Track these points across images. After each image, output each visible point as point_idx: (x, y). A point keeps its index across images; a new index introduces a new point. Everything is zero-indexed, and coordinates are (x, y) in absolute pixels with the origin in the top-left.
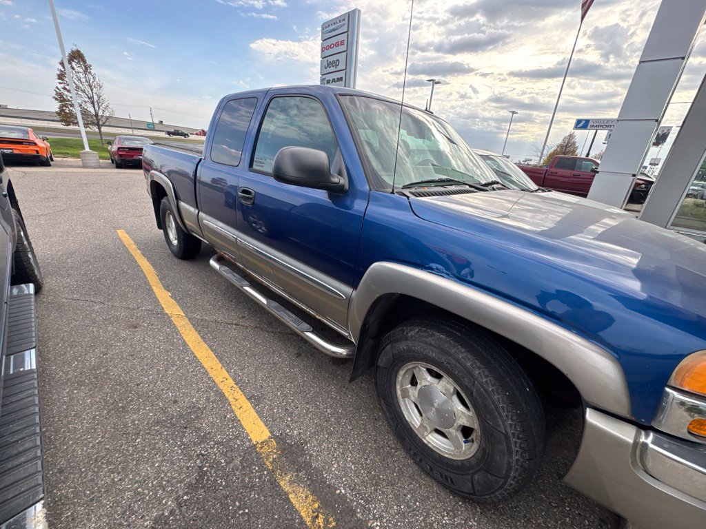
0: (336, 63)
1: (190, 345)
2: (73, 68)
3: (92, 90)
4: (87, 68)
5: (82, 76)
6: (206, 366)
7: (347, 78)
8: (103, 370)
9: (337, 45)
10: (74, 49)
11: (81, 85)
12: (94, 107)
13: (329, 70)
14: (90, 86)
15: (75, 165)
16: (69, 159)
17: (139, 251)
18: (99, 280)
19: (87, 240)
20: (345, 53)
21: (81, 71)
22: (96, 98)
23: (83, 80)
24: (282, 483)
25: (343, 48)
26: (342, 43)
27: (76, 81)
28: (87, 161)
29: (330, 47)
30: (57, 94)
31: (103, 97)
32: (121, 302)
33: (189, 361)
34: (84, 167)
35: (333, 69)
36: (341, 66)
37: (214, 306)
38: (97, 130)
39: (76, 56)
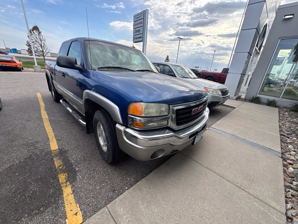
0: (139, 31)
1: (45, 126)
2: (34, 33)
3: (41, 42)
4: (40, 33)
5: (37, 36)
6: (47, 131)
7: (143, 37)
8: (12, 131)
9: (139, 23)
10: (35, 25)
11: (37, 40)
12: (42, 48)
13: (136, 34)
14: (41, 40)
15: (32, 71)
16: (30, 69)
17: (42, 100)
18: (23, 108)
19: (24, 96)
20: (142, 27)
21: (37, 34)
22: (43, 45)
23: (38, 38)
24: (54, 159)
25: (142, 25)
26: (141, 23)
27: (35, 38)
28: (36, 70)
29: (137, 24)
30: (28, 43)
31: (46, 45)
32: (28, 114)
33: (42, 130)
34: (35, 72)
35: (138, 33)
36: (141, 32)
37: (60, 116)
38: (43, 58)
39: (36, 28)
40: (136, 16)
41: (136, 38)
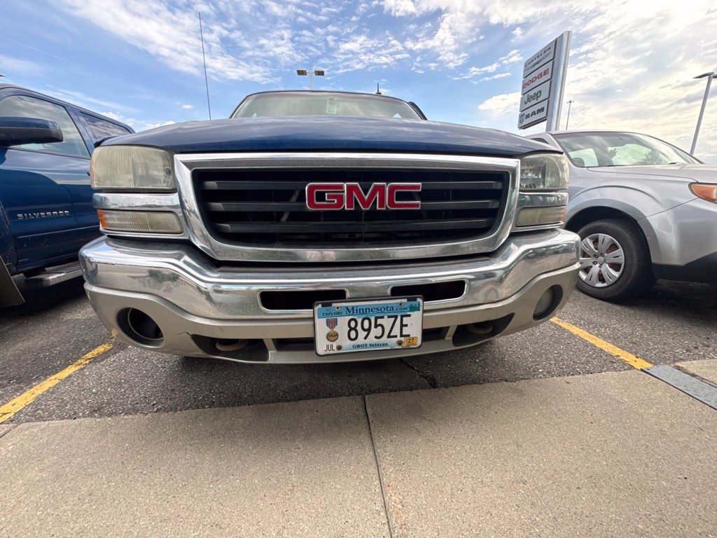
0: (537, 95)
7: (550, 106)
9: (540, 76)
13: (529, 104)
20: (549, 82)
25: (546, 77)
26: (546, 72)
29: (532, 81)
35: (535, 102)
36: (544, 95)
40: (533, 61)
41: (528, 116)
